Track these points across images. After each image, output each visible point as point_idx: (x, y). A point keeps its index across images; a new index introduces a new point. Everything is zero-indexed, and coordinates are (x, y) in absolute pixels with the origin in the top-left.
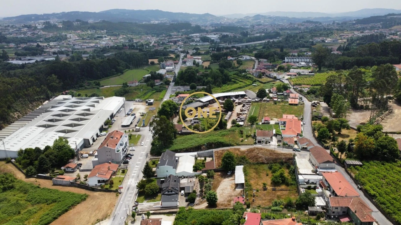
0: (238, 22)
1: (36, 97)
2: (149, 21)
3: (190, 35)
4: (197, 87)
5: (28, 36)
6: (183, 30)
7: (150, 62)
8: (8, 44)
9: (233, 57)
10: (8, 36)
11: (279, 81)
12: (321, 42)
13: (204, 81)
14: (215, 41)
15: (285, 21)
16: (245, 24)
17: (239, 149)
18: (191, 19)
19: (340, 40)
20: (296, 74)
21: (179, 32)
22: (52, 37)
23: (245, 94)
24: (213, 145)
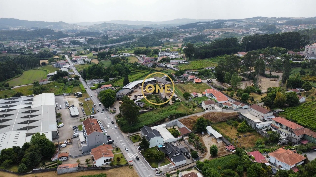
0: (90, 29)
2: (8, 28)
3: (59, 39)
4: (110, 79)
6: (47, 36)
7: (41, 63)
9: (115, 55)
11: (170, 69)
12: (166, 42)
13: (112, 74)
14: (84, 43)
15: (126, 27)
17: (196, 116)
18: (48, 26)
19: (178, 39)
20: (177, 63)
23: (155, 79)
24: (174, 117)
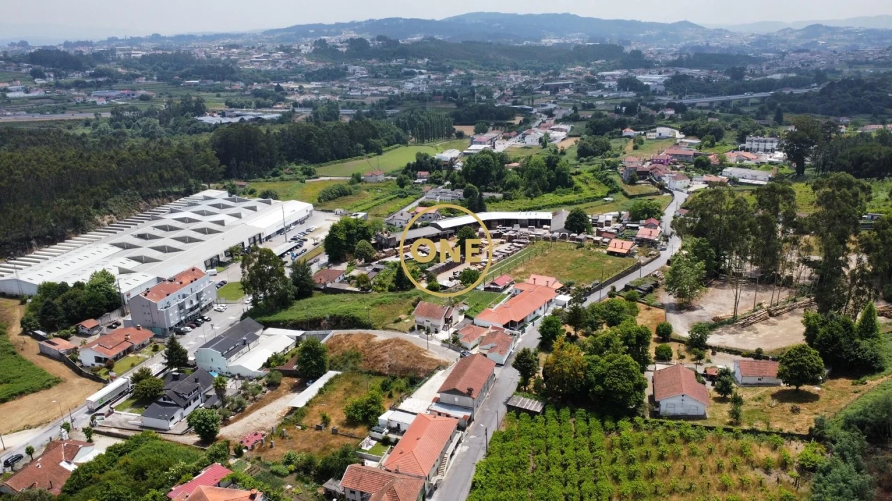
1: (160, 191)
5: (279, 69)
7: (456, 131)
8: (233, 83)
9: (636, 130)
10: (246, 67)
11: (668, 194)
14: (652, 89)
16: (772, 47)
20: (726, 181)
21: (588, 65)
22: (318, 72)
23: (550, 217)
24: (342, 322)
